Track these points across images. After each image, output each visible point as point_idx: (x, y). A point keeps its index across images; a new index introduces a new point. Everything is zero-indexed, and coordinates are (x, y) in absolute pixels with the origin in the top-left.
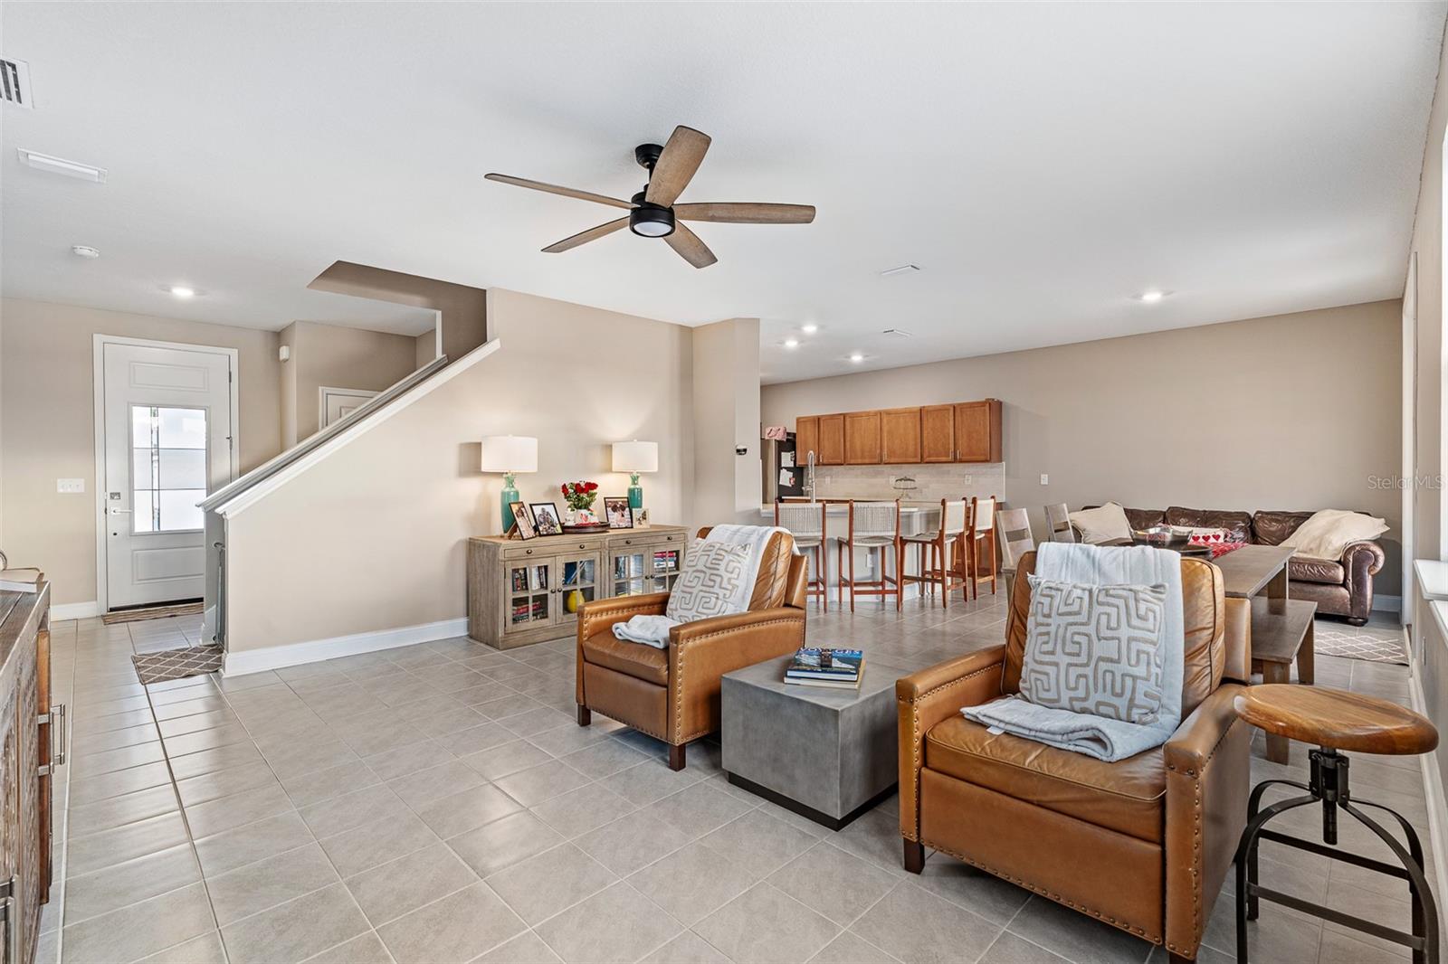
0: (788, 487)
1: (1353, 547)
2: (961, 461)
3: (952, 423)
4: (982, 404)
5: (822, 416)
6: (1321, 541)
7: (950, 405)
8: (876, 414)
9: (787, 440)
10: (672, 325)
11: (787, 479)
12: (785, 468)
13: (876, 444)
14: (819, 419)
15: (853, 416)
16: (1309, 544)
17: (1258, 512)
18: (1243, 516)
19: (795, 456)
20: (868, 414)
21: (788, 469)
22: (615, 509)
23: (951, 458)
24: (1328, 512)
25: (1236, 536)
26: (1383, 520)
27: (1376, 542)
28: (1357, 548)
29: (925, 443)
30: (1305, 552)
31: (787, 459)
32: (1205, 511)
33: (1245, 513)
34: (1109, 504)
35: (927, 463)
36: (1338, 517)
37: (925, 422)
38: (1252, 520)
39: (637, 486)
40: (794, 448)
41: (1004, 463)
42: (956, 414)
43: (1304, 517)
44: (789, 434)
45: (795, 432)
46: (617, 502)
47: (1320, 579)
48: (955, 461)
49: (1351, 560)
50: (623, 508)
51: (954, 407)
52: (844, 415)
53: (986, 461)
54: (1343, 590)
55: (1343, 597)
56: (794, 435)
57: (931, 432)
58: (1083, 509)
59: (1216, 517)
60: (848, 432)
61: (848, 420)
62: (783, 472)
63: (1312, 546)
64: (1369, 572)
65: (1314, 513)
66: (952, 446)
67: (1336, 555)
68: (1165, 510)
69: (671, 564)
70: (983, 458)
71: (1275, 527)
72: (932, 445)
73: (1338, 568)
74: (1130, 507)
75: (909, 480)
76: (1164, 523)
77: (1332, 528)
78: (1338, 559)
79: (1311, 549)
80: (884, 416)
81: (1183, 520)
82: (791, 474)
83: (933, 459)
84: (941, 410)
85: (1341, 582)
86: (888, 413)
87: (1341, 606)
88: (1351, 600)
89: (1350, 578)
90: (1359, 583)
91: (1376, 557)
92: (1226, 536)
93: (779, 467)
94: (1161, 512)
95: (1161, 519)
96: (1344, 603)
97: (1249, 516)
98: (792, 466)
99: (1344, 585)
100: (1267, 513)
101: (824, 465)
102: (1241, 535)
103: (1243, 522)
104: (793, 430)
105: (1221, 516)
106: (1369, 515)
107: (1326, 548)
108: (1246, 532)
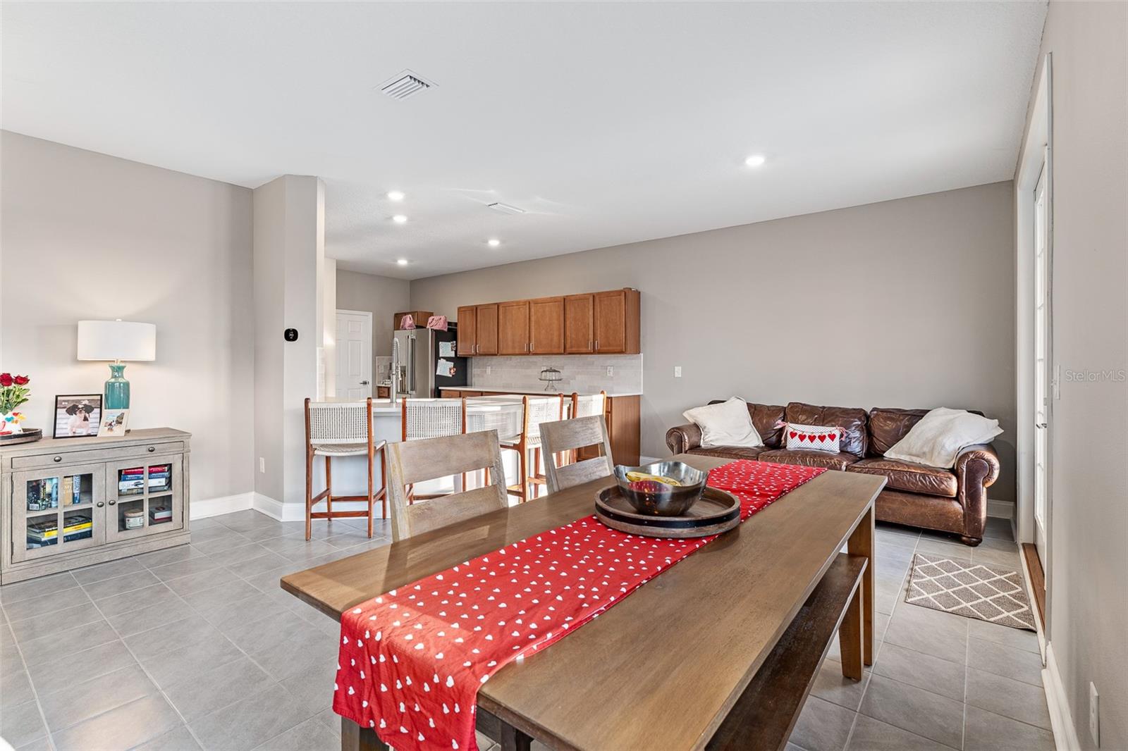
0: (449, 377)
1: (966, 455)
2: (600, 353)
3: (591, 313)
4: (619, 293)
5: (480, 305)
6: (934, 445)
7: (590, 294)
8: (525, 303)
9: (448, 329)
10: (217, 183)
11: (445, 369)
12: (444, 358)
13: (525, 334)
14: (477, 307)
15: (507, 305)
16: (922, 447)
17: (874, 409)
18: (859, 413)
19: (456, 346)
20: (518, 303)
21: (448, 359)
22: (72, 410)
23: (590, 349)
24: (942, 410)
25: (852, 435)
26: (997, 420)
27: (990, 446)
28: (971, 456)
29: (568, 333)
30: (918, 456)
31: (446, 349)
32: (824, 407)
33: (862, 410)
34: (733, 399)
35: (570, 354)
36: (952, 417)
37: (568, 312)
38: (867, 417)
39: (120, 380)
40: (455, 338)
41: (642, 354)
42: (596, 304)
43: (918, 415)
44: (449, 324)
45: (456, 321)
46: (79, 401)
47: (931, 492)
48: (594, 352)
49: (965, 469)
50: (88, 409)
51: (594, 296)
52: (498, 305)
53: (621, 352)
54: (956, 505)
55: (956, 513)
56: (456, 324)
57: (573, 323)
58: (709, 404)
59: (833, 414)
60: (501, 321)
61: (501, 309)
62: (442, 362)
63: (926, 449)
64: (984, 485)
65: (929, 411)
66: (591, 337)
67: (949, 461)
68: (786, 405)
69: (163, 482)
70: (618, 349)
71: (890, 426)
72: (573, 336)
73: (950, 478)
74: (753, 402)
75: (555, 371)
76: (783, 420)
77: (945, 430)
78: (950, 466)
79: (924, 453)
80: (532, 305)
81: (802, 417)
82: (451, 364)
83: (574, 350)
84: (581, 299)
85: (954, 496)
86: (536, 302)
87: (954, 524)
88: (964, 515)
89: (964, 491)
90: (973, 497)
91: (991, 466)
92: (842, 436)
93: (437, 357)
94: (783, 407)
95: (782, 415)
96: (957, 520)
97: (865, 413)
98: (454, 356)
99: (957, 499)
100: (883, 411)
101: (481, 355)
102: (857, 434)
103: (860, 420)
104: (455, 320)
105: (838, 413)
106: (981, 414)
107: (939, 453)
108: (862, 431)
